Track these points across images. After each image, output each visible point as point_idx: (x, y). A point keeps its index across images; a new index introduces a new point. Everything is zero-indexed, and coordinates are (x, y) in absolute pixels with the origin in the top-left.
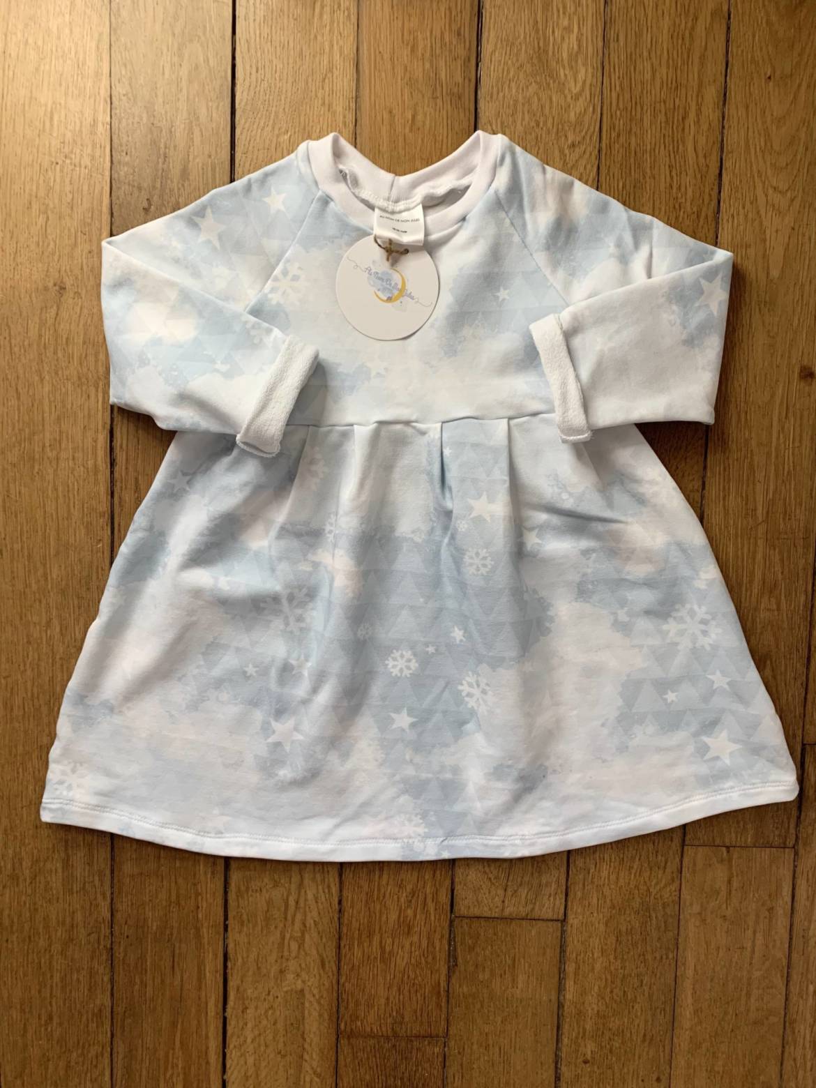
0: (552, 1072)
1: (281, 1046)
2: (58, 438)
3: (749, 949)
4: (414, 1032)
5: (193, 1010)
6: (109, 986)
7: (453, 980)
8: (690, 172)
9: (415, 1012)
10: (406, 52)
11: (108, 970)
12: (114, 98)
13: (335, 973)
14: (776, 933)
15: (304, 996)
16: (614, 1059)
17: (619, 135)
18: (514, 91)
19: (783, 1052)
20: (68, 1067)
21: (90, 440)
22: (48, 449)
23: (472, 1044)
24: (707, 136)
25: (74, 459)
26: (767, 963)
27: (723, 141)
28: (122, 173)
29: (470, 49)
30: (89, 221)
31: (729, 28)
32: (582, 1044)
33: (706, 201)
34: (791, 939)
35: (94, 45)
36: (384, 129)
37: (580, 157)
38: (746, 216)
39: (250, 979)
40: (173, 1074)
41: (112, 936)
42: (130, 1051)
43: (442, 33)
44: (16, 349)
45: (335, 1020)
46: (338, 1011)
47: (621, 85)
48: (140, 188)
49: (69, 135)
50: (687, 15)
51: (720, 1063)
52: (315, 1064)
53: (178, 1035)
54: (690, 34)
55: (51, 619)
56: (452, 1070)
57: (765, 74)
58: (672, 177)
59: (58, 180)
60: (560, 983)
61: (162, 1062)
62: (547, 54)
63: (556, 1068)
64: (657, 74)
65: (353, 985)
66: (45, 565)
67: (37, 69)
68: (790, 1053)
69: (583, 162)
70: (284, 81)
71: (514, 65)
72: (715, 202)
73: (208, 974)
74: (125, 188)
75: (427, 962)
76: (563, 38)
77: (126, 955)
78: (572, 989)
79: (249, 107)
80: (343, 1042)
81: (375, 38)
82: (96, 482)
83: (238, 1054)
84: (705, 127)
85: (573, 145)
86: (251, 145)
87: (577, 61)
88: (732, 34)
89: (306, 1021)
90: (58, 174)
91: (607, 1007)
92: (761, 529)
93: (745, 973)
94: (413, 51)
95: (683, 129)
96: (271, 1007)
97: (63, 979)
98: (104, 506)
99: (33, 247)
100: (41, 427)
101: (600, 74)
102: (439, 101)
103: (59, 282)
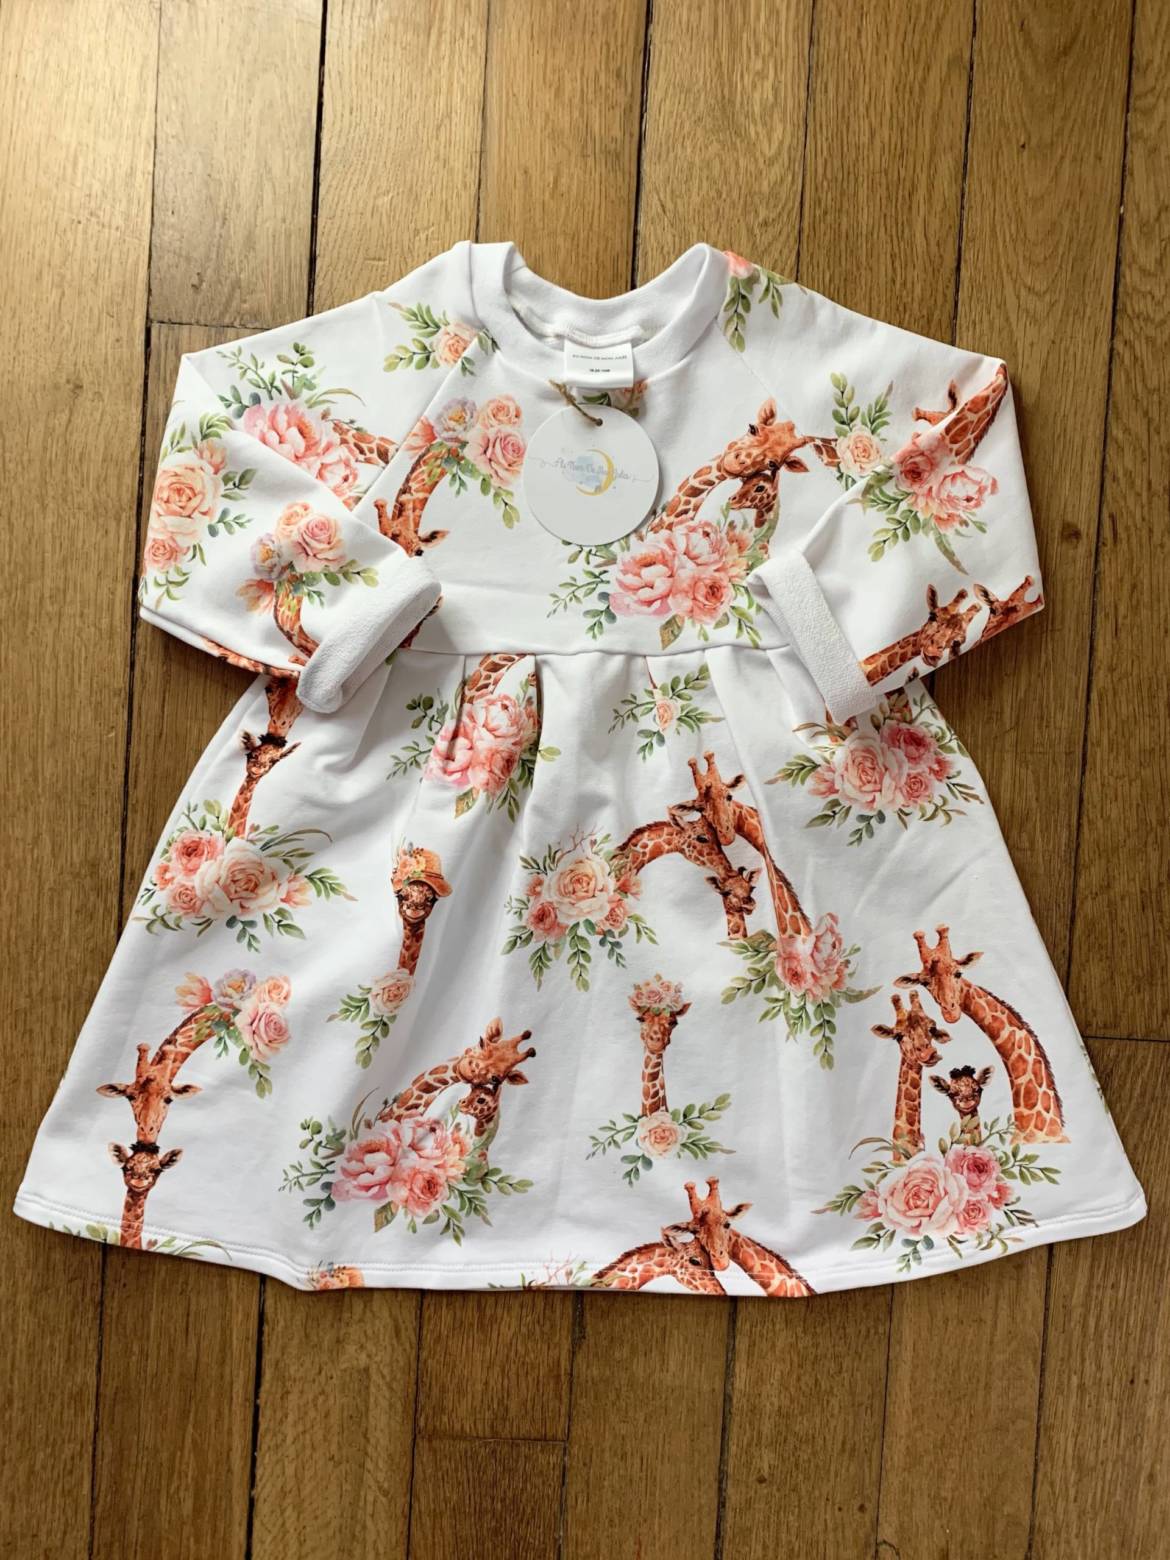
0: (713, 1493)
1: (334, 1447)
2: (62, 586)
3: (989, 1323)
4: (523, 1432)
5: (213, 1394)
6: (96, 1357)
7: (579, 1358)
8: (919, 263)
9: (524, 1404)
10: (549, 95)
11: (95, 1332)
12: (159, 142)
13: (415, 1345)
14: (1027, 1300)
15: (369, 1377)
16: (801, 1477)
17: (825, 213)
18: (689, 150)
19: (1036, 1471)
20: (31, 1472)
21: (106, 590)
22: (48, 601)
23: (603, 1451)
24: (941, 220)
25: (82, 615)
26: (1014, 1344)
27: (961, 225)
28: (166, 238)
29: (632, 95)
30: (118, 299)
31: (970, 82)
32: (756, 1454)
33: (939, 303)
34: (1047, 1309)
35: (136, 71)
36: (518, 194)
37: (775, 239)
38: (991, 324)
39: (294, 1352)
40: (178, 1488)
41: (103, 1283)
42: (121, 1451)
43: (597, 75)
44: (11, 466)
45: (411, 1412)
46: (416, 1402)
47: (829, 148)
48: (188, 259)
49: (97, 187)
50: (916, 62)
51: (949, 1485)
52: (381, 1476)
53: (190, 1429)
54: (921, 87)
55: (39, 834)
56: (575, 1487)
57: (1018, 141)
58: (894, 270)
59: (79, 243)
60: (728, 1367)
61: (165, 1470)
62: (734, 106)
63: (720, 1490)
64: (877, 136)
65: (438, 1362)
66: (34, 759)
67: (59, 99)
68: (1045, 1474)
69: (779, 246)
70: (387, 126)
71: (689, 118)
72: (949, 306)
73: (235, 1342)
74: (169, 259)
75: (542, 1333)
76: (754, 86)
77: (120, 1312)
78: (743, 1375)
79: (338, 159)
80: (423, 1444)
81: (508, 76)
82: (111, 649)
83: (274, 1459)
84: (938, 207)
85: (765, 223)
86: (340, 207)
87: (771, 116)
88: (975, 89)
89: (371, 1414)
90: (80, 236)
91: (792, 1401)
92: (1010, 738)
93: (983, 1357)
94: (558, 93)
95: (910, 208)
96: (323, 1392)
97: (31, 1345)
98: (120, 682)
99: (41, 330)
100: (39, 571)
101: (801, 133)
102: (590, 161)
103: (73, 378)
